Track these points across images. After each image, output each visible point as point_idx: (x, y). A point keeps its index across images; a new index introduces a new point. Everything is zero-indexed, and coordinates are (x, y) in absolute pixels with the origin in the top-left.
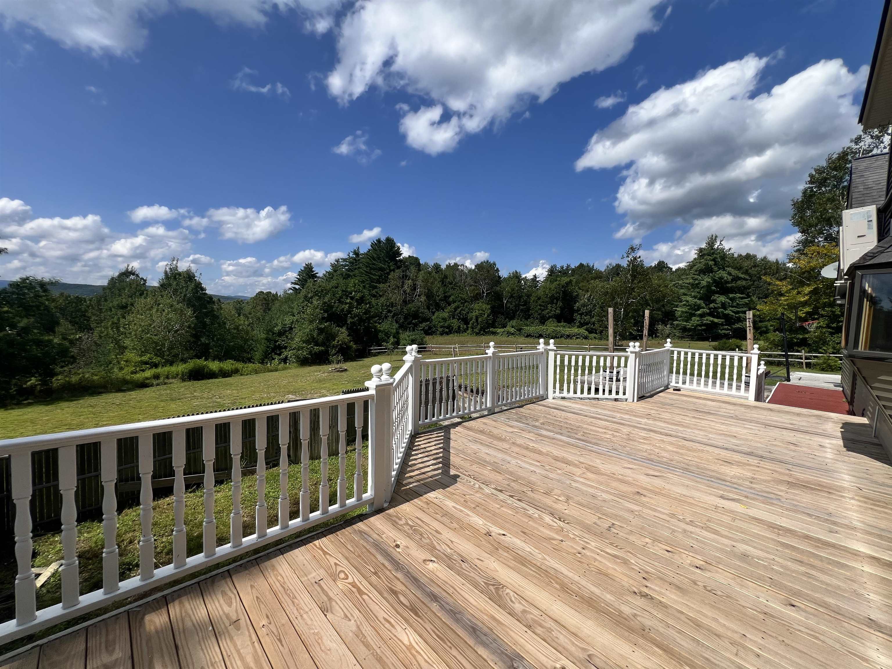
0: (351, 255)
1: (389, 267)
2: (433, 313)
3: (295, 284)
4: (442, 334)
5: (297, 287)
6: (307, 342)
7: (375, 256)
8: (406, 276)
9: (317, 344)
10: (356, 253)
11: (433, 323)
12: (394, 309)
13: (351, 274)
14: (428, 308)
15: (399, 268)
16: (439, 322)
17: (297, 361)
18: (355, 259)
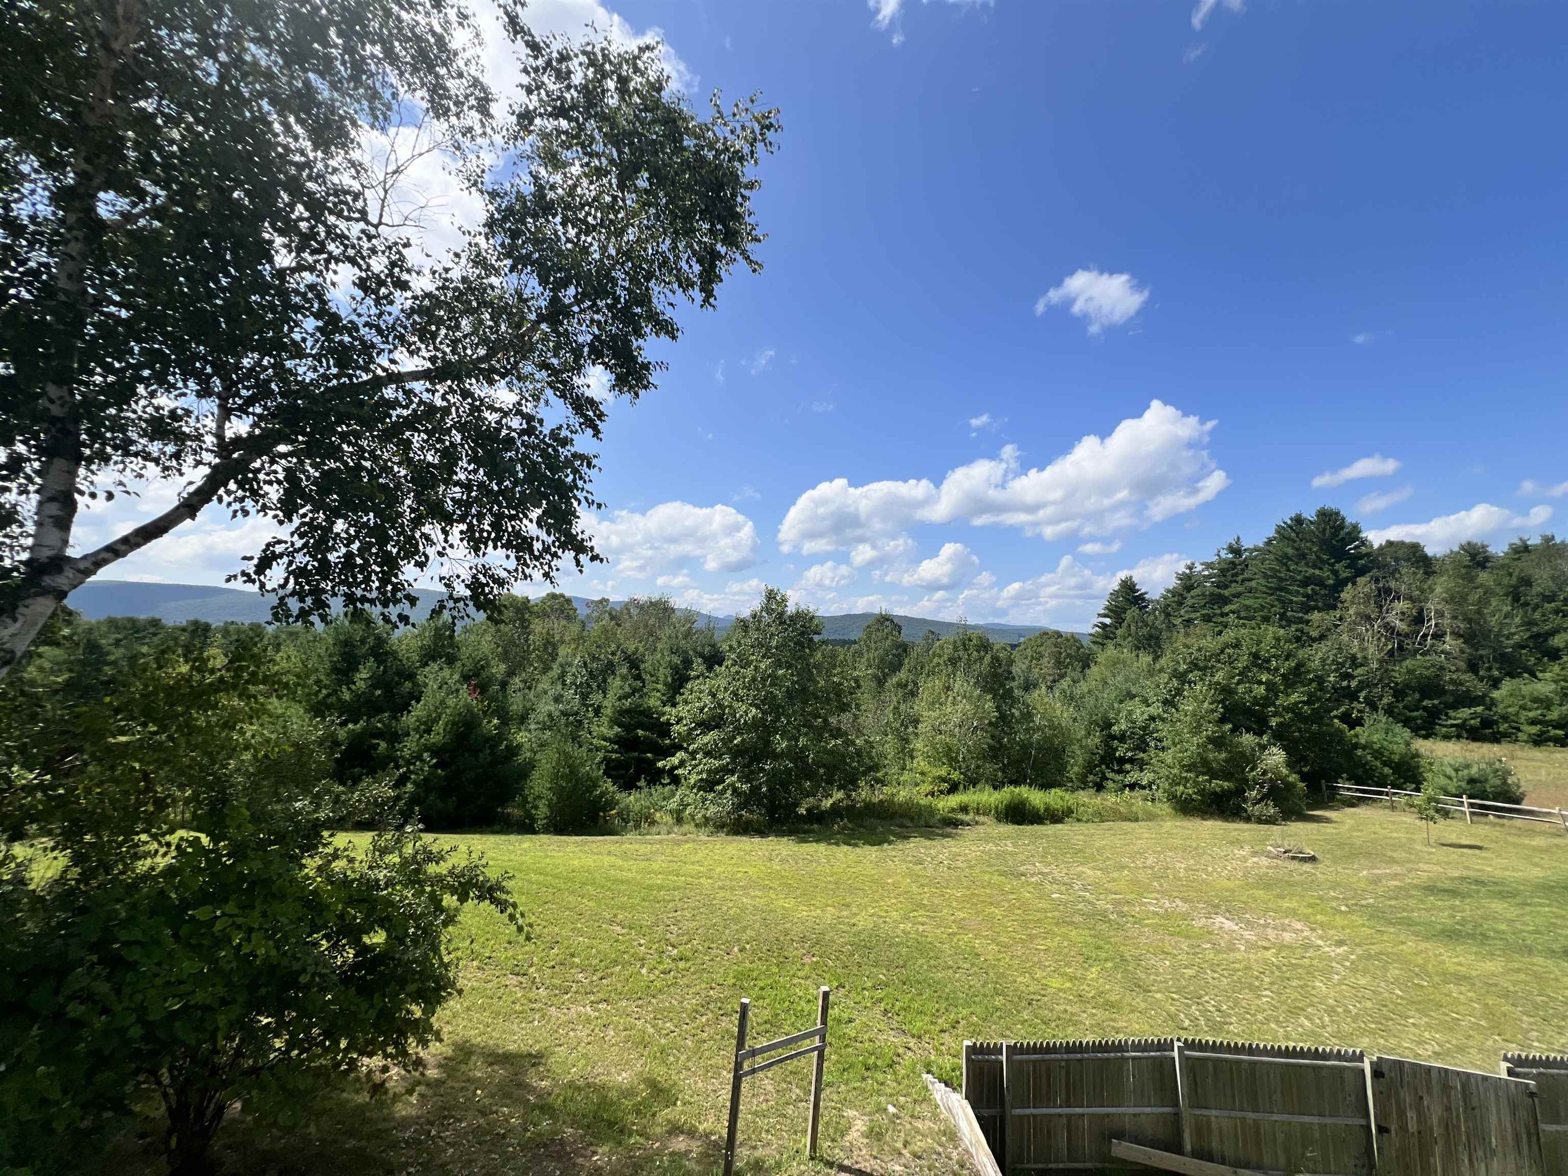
0: (1223, 554)
1: (1335, 573)
2: (1496, 684)
3: (1105, 616)
4: (1538, 741)
5: (1108, 621)
6: (1190, 768)
7: (1290, 551)
8: (1388, 591)
9: (1214, 775)
10: (1236, 551)
11: (1500, 709)
12: (1360, 671)
13: (1226, 593)
14: (1473, 667)
15: (1361, 572)
16: (1523, 708)
17: (1168, 800)
18: (1233, 563)
